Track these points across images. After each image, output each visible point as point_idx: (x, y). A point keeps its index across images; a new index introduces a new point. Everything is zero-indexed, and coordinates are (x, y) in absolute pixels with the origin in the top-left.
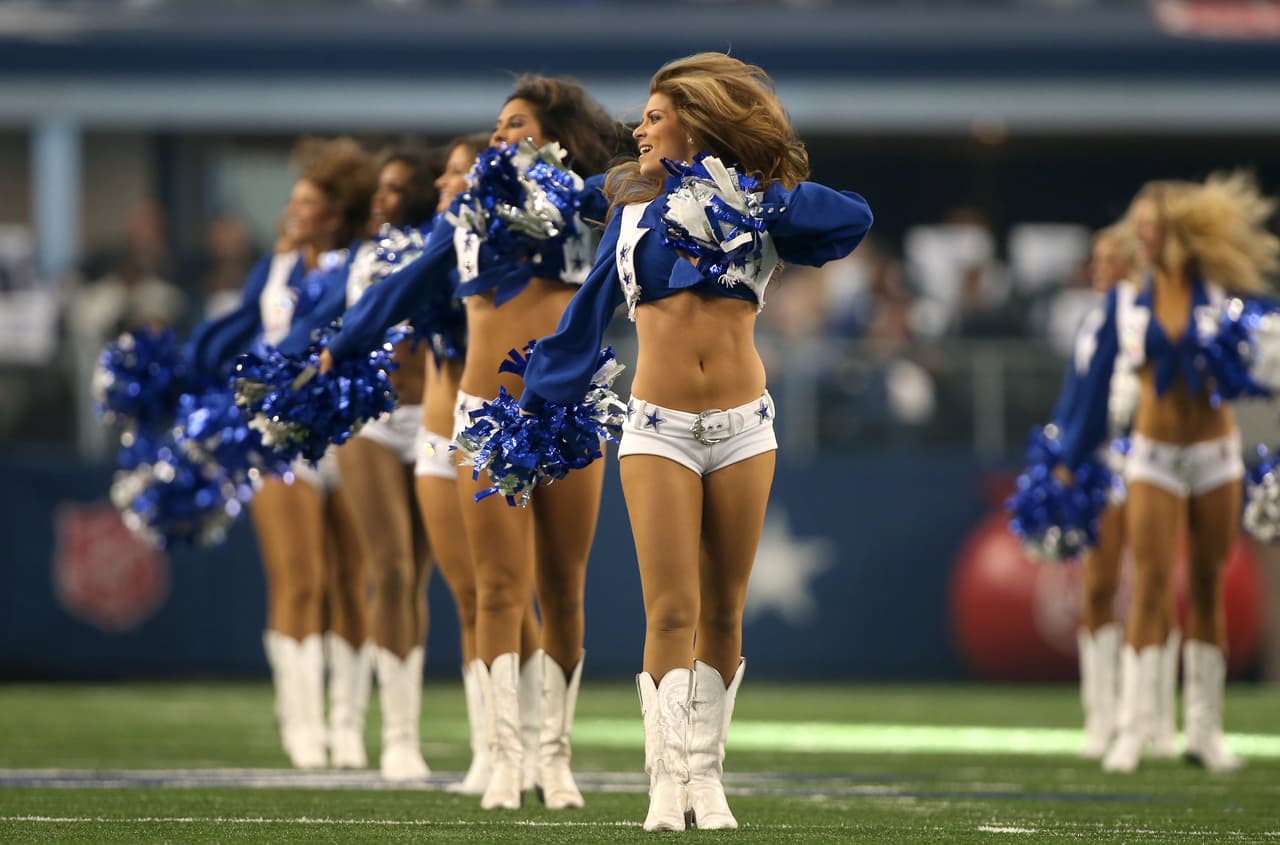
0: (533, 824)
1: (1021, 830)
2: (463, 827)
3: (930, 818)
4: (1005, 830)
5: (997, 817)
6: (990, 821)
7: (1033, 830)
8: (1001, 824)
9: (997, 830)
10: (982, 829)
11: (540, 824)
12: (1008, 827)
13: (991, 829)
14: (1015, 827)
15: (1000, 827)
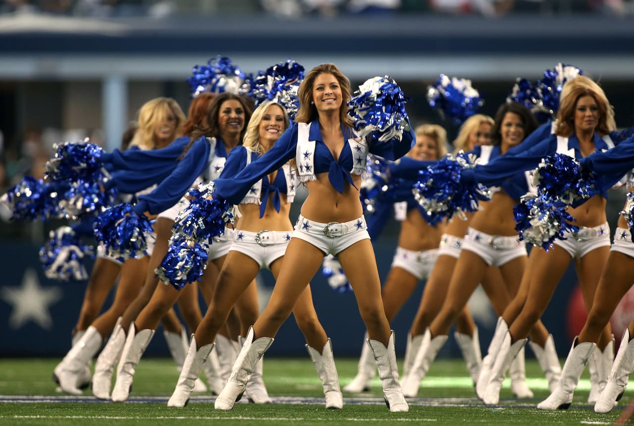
0: (356, 419)
1: (603, 423)
2: (320, 421)
3: (556, 417)
4: (594, 423)
5: (590, 417)
6: (586, 418)
7: (609, 423)
8: (592, 420)
9: (590, 423)
10: (582, 422)
11: (360, 420)
12: (596, 421)
13: (587, 422)
14: (600, 421)
15: (592, 421)
